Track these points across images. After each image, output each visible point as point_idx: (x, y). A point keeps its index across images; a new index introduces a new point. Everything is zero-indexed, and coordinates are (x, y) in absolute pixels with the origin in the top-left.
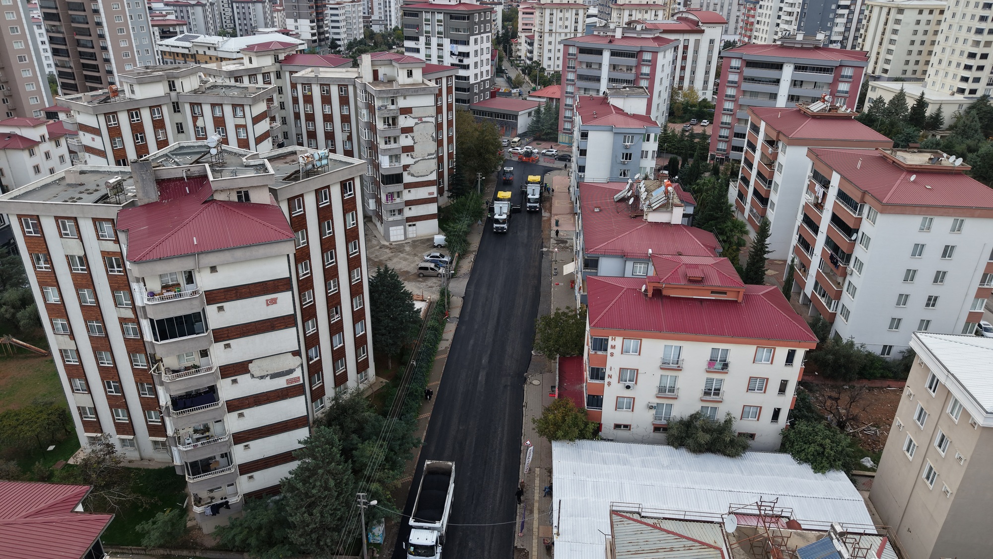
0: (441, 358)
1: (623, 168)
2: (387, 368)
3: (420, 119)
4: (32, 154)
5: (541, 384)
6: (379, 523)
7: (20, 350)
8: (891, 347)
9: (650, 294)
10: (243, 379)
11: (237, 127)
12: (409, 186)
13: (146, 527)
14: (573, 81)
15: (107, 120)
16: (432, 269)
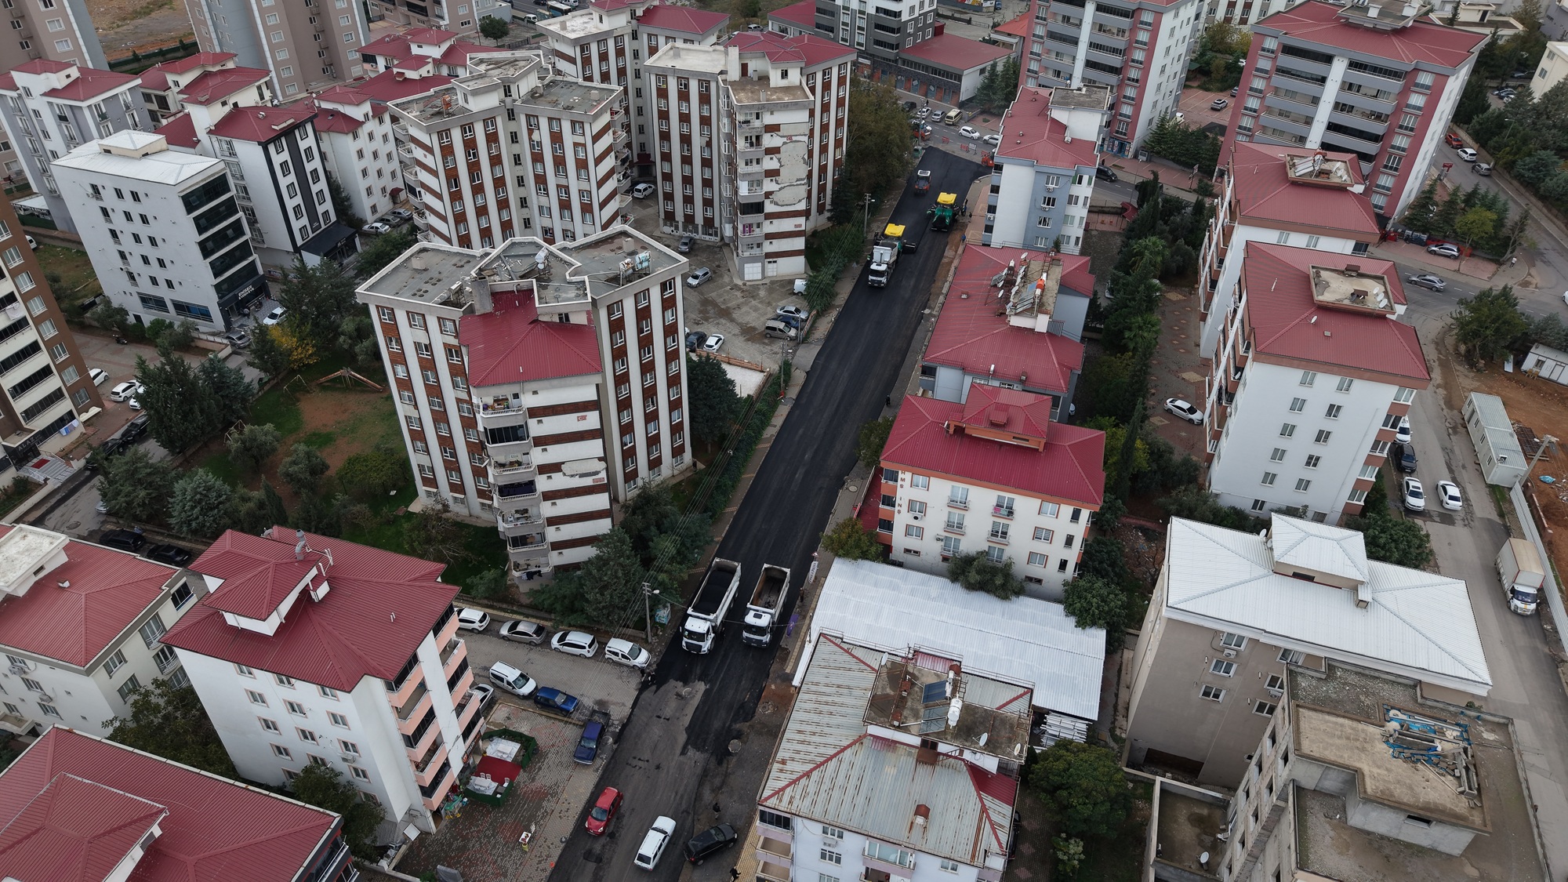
0: (764, 447)
1: (1044, 215)
2: (707, 450)
3: (790, 137)
4: (355, 137)
5: (858, 492)
6: (665, 607)
7: (357, 382)
8: (1263, 502)
9: (951, 431)
10: (556, 476)
11: (576, 145)
12: (771, 216)
13: (475, 580)
14: (1042, 37)
15: (440, 138)
16: (780, 330)
